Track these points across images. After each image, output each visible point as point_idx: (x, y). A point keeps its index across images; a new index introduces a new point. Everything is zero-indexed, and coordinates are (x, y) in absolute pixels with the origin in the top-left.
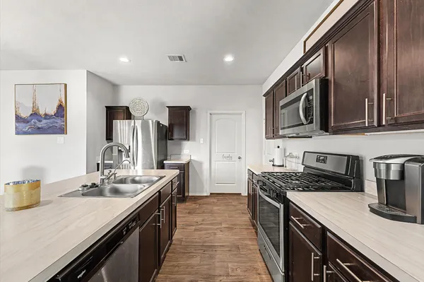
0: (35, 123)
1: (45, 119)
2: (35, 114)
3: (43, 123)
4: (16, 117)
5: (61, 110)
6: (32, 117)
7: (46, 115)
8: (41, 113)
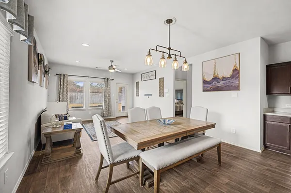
0: (215, 83)
1: (222, 80)
2: (216, 78)
3: (221, 84)
4: (203, 82)
5: (236, 73)
6: (214, 80)
7: (223, 78)
8: (219, 77)
